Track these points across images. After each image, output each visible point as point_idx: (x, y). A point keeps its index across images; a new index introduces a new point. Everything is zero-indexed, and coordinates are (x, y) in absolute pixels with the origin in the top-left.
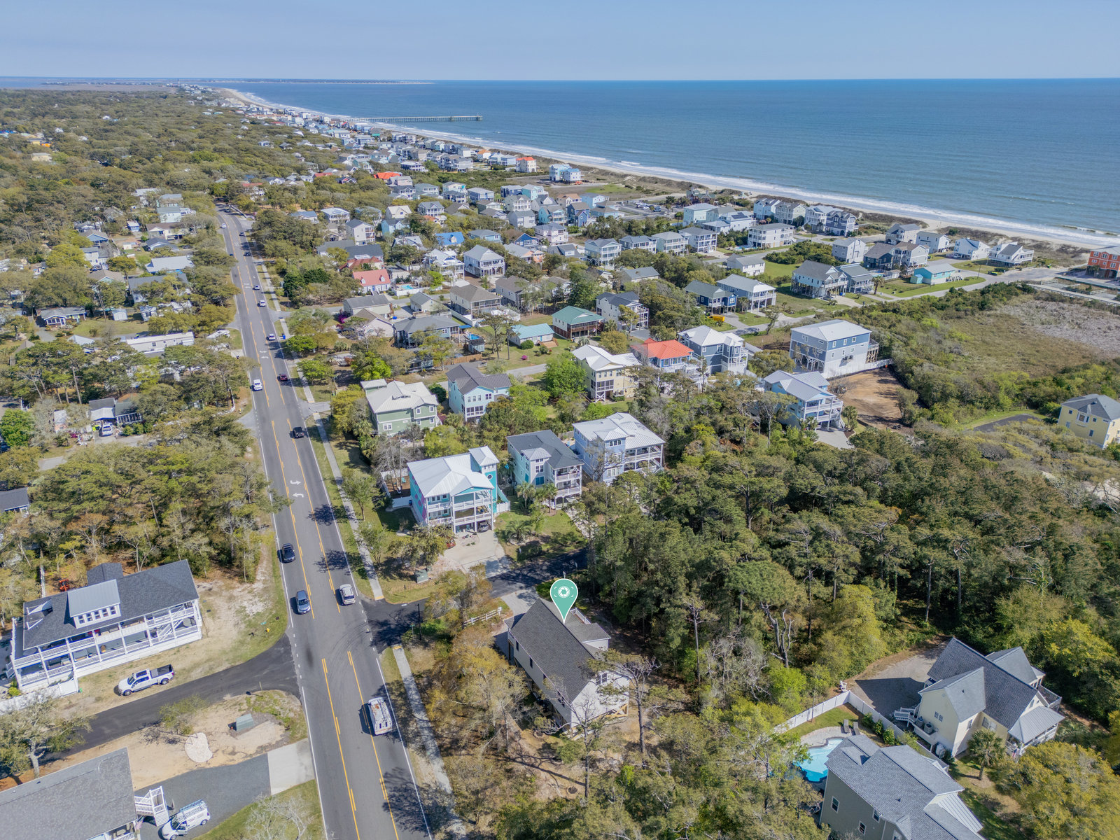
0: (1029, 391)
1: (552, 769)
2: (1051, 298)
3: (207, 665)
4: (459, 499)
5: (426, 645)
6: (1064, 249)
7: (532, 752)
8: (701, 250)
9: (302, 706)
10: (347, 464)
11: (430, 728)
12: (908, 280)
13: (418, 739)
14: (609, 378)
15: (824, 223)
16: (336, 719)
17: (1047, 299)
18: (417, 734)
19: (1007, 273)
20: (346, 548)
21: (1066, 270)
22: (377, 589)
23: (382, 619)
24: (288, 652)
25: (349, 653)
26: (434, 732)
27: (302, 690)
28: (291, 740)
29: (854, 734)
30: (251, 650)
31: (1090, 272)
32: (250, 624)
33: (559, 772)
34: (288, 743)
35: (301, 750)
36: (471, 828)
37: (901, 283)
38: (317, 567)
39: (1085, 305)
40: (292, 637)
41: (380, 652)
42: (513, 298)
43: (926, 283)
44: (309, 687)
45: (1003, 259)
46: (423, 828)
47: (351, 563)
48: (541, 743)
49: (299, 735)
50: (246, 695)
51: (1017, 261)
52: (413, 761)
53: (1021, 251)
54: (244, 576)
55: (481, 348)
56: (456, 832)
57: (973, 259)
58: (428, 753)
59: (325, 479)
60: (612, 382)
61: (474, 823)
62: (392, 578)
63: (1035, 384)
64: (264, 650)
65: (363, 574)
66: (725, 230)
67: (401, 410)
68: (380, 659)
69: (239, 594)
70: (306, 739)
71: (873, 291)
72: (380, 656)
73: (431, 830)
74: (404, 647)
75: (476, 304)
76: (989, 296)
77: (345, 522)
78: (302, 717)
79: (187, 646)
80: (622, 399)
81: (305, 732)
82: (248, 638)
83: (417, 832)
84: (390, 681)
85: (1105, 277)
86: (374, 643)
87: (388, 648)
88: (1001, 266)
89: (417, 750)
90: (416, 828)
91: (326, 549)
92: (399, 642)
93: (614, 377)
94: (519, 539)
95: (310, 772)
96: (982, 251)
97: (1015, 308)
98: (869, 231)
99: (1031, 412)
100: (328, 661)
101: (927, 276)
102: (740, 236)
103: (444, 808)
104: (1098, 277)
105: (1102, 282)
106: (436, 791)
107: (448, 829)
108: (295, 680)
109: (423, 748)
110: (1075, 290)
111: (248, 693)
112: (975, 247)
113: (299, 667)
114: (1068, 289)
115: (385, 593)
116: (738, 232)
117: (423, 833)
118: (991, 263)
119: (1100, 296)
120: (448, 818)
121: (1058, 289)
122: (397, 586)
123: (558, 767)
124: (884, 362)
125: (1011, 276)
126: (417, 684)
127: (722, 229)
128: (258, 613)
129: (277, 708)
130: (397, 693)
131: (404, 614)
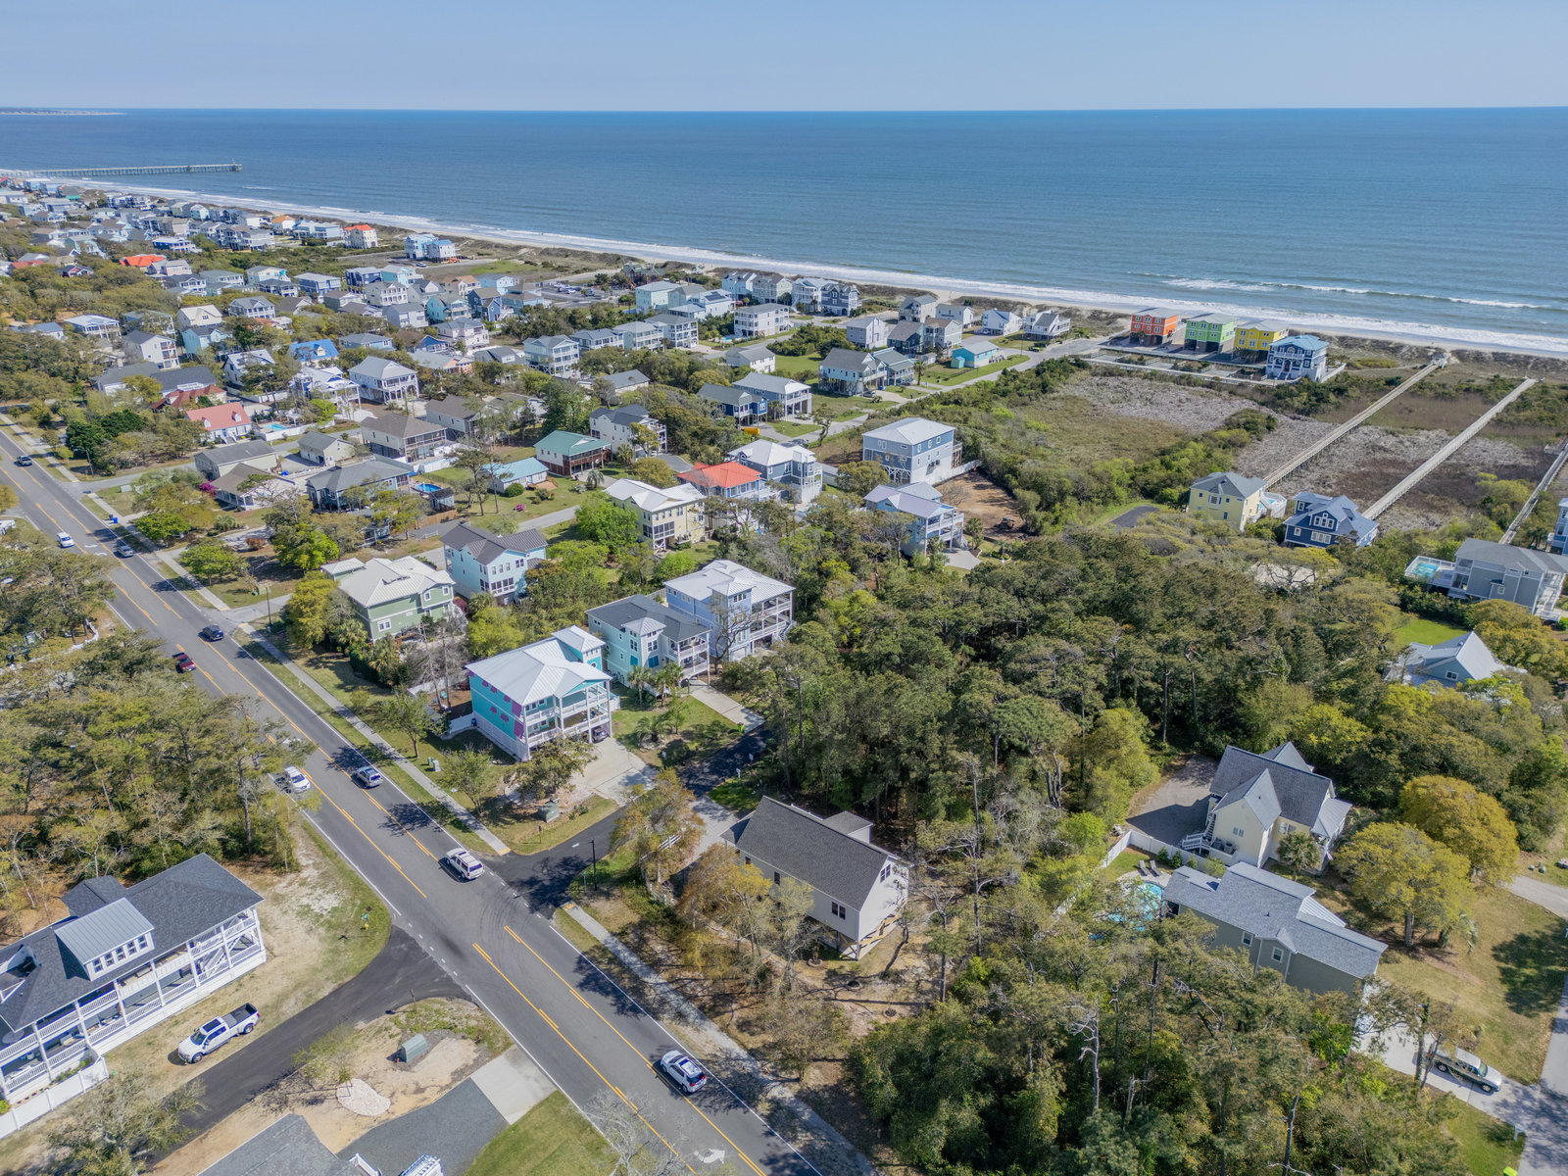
0: (1141, 479)
1: (853, 996)
2: (1109, 372)
3: (299, 993)
4: (569, 700)
5: (608, 895)
6: (1095, 316)
7: (819, 984)
8: (680, 345)
9: (480, 1008)
10: (340, 687)
11: (675, 991)
12: (948, 364)
13: (667, 1007)
14: (668, 520)
15: (819, 300)
16: (541, 1013)
17: (1104, 375)
18: (663, 1002)
19: (1049, 348)
20: (414, 798)
21: (1106, 339)
22: (495, 841)
23: (526, 877)
24: (414, 946)
25: (506, 928)
26: (684, 994)
27: (469, 989)
28: (494, 1053)
29: (1155, 875)
30: (355, 958)
31: (1135, 339)
32: (330, 926)
33: (863, 998)
34: (491, 1058)
35: (515, 1060)
36: (797, 1086)
37: (940, 369)
38: (388, 832)
39: (1145, 377)
40: (408, 927)
41: (549, 917)
42: (461, 426)
43: (969, 366)
44: (476, 983)
45: (1038, 330)
46: (737, 1104)
47: (434, 816)
48: (823, 972)
49: (500, 1044)
50: (387, 1016)
51: (1056, 333)
52: (677, 1033)
53: (1057, 322)
54: (281, 865)
55: (449, 501)
56: (780, 1096)
57: (1006, 334)
58: (691, 1020)
59: (319, 713)
60: (672, 524)
61: (798, 1080)
62: (507, 823)
63: (1145, 470)
64: (376, 953)
65: (460, 825)
66: (701, 316)
67: (402, 599)
68: (554, 924)
69: (285, 891)
70: (514, 1047)
71: (915, 382)
72: (553, 922)
73: (749, 1103)
74: (579, 903)
75: (411, 441)
76: (1047, 375)
77: (390, 764)
78: (489, 1021)
79: (251, 974)
80: (688, 546)
81: (506, 1038)
82: (342, 944)
83: (732, 1111)
84: (586, 949)
85: (1151, 345)
86: (534, 908)
87: (557, 910)
88: (1041, 341)
89: (673, 1019)
90: (729, 1107)
91: (384, 805)
92: (569, 899)
93: (674, 518)
94: (655, 739)
95: (545, 1083)
96: (1013, 325)
97: (1075, 387)
98: (873, 307)
99: (1147, 503)
100: (482, 944)
101: (969, 357)
102: (723, 323)
103: (750, 1075)
104: (1143, 345)
105: (1149, 350)
106: (727, 1059)
107: (769, 1096)
108: (449, 979)
109: (681, 1016)
110: (1129, 362)
111: (388, 1012)
112: (1006, 319)
113: (444, 962)
114: (1121, 361)
115: (509, 843)
116: (718, 318)
117: (740, 1110)
118: (1027, 337)
119: (1153, 366)
120: (762, 1085)
121: (1110, 361)
122: (524, 832)
123: (859, 993)
124: (971, 465)
125: (1054, 350)
126: (626, 944)
127: (696, 315)
128: (335, 909)
129: (446, 1019)
130: (605, 961)
131: (552, 864)
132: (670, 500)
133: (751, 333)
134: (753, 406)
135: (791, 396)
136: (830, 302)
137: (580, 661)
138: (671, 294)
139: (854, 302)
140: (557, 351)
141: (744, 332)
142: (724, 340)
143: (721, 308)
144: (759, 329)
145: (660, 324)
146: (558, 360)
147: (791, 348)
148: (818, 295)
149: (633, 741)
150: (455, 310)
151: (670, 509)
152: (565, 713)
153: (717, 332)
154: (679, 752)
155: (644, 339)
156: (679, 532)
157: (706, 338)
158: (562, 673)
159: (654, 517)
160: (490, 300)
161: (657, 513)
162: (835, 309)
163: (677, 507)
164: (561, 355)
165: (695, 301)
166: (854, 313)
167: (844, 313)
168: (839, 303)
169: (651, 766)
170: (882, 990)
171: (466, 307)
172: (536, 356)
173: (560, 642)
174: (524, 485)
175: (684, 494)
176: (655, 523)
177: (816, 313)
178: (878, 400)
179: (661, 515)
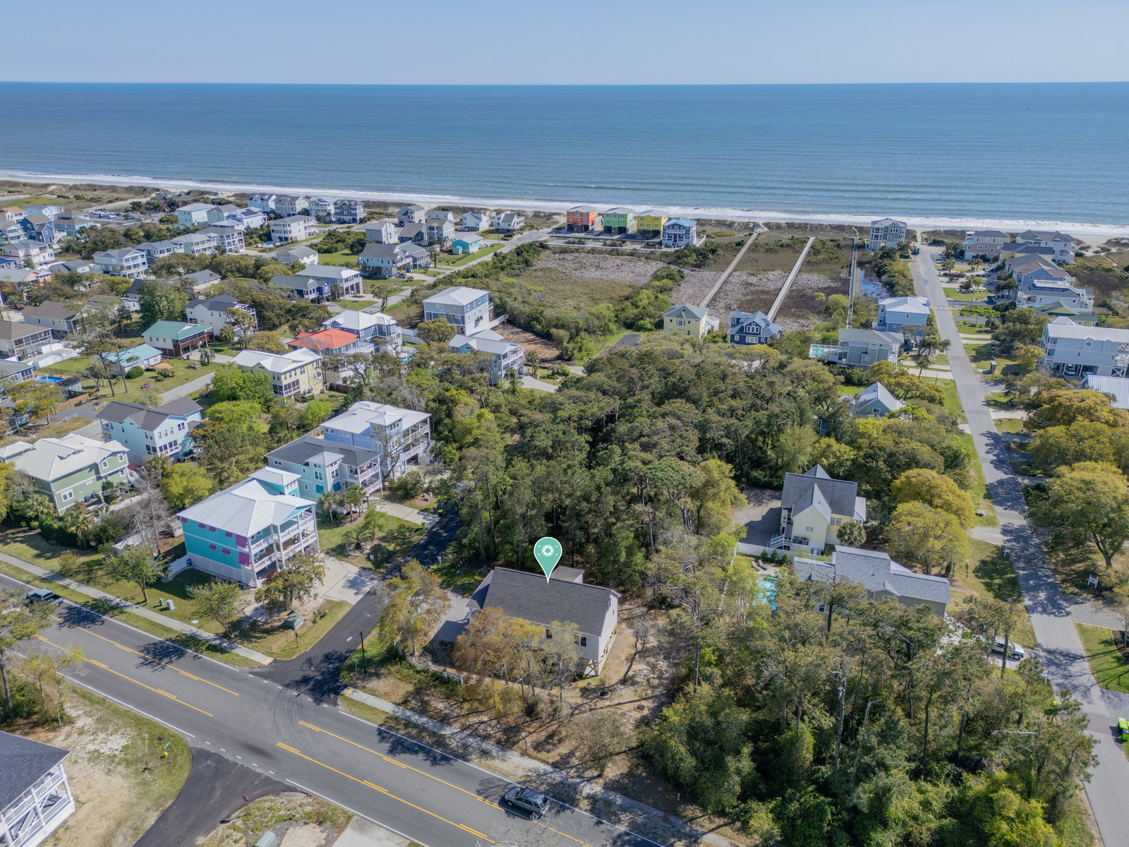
0: (622, 316)
1: (608, 703)
2: (563, 251)
3: (124, 829)
5: (378, 675)
6: (537, 215)
7: (579, 701)
9: (308, 795)
10: (38, 556)
11: (470, 735)
12: (450, 252)
13: (471, 750)
14: (294, 379)
15: (333, 212)
16: (366, 783)
17: (561, 252)
18: (465, 746)
19: (515, 238)
20: (160, 636)
21: (550, 230)
22: (256, 655)
23: (299, 678)
24: (220, 760)
25: (301, 723)
26: (480, 736)
27: (290, 782)
28: (340, 829)
30: (167, 785)
31: (571, 228)
32: (128, 764)
33: (616, 702)
34: (340, 833)
35: (362, 828)
36: (601, 781)
37: (445, 255)
38: (147, 671)
39: (588, 252)
40: (207, 745)
41: (335, 704)
42: (63, 326)
43: (466, 253)
44: (293, 775)
45: (504, 226)
46: (563, 808)
47: (187, 646)
48: (577, 690)
49: (342, 820)
50: (224, 825)
51: (517, 227)
52: (489, 767)
53: (516, 219)
54: (53, 721)
55: (77, 387)
56: (592, 792)
57: (481, 230)
58: (494, 753)
59: (28, 583)
60: (298, 381)
61: (600, 776)
62: (259, 638)
63: (623, 310)
64: (186, 775)
65: (214, 649)
67: (81, 470)
68: (342, 709)
69: (65, 743)
70: (355, 818)
71: (432, 265)
72: (340, 707)
73: (572, 805)
74: (356, 687)
75: (19, 342)
76: (525, 254)
77: (122, 612)
78: (323, 804)
79: (65, 826)
81: (345, 813)
82: (147, 775)
83: (562, 814)
84: (381, 722)
85: (581, 232)
86: (318, 701)
87: (339, 698)
88: (508, 234)
89: (481, 757)
90: (558, 812)
91: (135, 647)
92: (346, 686)
93: (299, 376)
94: (358, 547)
95: (397, 839)
96: (484, 224)
97: (543, 261)
99: (629, 332)
100: (285, 741)
101: (465, 246)
103: (561, 783)
104: (577, 232)
105: (582, 235)
106: (539, 776)
107: (584, 794)
108: (268, 779)
109: (485, 753)
110: (574, 243)
111: (223, 822)
112: (480, 219)
113: (256, 766)
114: (568, 243)
115: (270, 654)
117: (568, 812)
118: (498, 231)
119: (590, 245)
120: (574, 787)
121: (560, 243)
122: (279, 642)
123: (611, 700)
124: (502, 318)
125: (519, 239)
126: (412, 709)
128: (125, 748)
129: (283, 812)
130: (401, 727)
131: (317, 661)
132: (294, 361)
133: (286, 239)
134: (319, 290)
135: (347, 280)
136: (341, 213)
137: (282, 493)
138: (209, 213)
139: (361, 212)
140: (127, 260)
141: (280, 239)
142: (265, 245)
143: (256, 221)
144: (293, 235)
145: (213, 235)
146: (129, 267)
147: (325, 247)
148: (332, 209)
149: (340, 551)
150: (11, 235)
151: (295, 369)
152: (283, 537)
153: (258, 240)
154: (382, 554)
155: (201, 247)
156: (303, 387)
157: (250, 244)
158: (272, 505)
159: (283, 377)
160: (43, 225)
161: (285, 373)
162: (347, 218)
163: (300, 367)
164: (131, 263)
165: (234, 217)
166: (362, 221)
167: (354, 221)
168: (350, 214)
169: (364, 569)
170: (627, 693)
171: (21, 232)
172: (107, 266)
173: (258, 480)
174: (143, 367)
175: (303, 356)
176: (284, 382)
177: (331, 222)
178: (410, 280)
179: (288, 375)
